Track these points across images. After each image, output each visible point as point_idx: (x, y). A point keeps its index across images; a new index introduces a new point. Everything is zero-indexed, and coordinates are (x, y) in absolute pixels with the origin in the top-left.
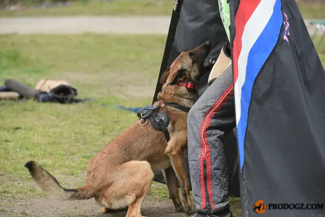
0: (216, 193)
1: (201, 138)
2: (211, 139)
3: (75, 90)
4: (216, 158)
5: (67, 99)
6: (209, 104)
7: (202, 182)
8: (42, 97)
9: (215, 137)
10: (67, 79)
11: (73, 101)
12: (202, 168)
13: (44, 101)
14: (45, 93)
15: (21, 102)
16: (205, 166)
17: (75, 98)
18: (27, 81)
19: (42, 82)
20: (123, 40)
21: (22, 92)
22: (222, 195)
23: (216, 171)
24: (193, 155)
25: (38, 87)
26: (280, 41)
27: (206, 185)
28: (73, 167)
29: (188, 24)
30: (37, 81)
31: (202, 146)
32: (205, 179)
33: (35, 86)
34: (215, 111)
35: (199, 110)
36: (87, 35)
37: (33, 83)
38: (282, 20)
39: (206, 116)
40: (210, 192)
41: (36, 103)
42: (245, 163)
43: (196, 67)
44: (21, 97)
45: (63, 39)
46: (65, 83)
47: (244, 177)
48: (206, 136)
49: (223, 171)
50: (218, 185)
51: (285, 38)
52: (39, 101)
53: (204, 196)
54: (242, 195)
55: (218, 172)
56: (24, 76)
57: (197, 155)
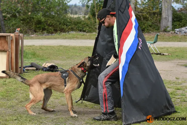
0: (110, 106)
1: (103, 85)
2: (107, 85)
3: (57, 67)
4: (109, 93)
5: (54, 70)
6: (107, 73)
7: (104, 102)
8: (45, 69)
9: (108, 85)
10: (54, 63)
11: (56, 71)
12: (104, 97)
13: (45, 71)
14: (46, 68)
15: (37, 71)
16: (105, 96)
17: (57, 70)
18: (39, 63)
19: (45, 64)
20: (74, 48)
21: (37, 67)
22: (112, 107)
23: (109, 98)
24: (100, 91)
25: (43, 66)
26: (138, 49)
27: (105, 103)
28: (57, 96)
29: (101, 43)
30: (43, 63)
31: (104, 88)
32: (105, 101)
33: (42, 65)
34: (109, 76)
35: (103, 75)
36: (61, 46)
37: (41, 64)
38: (138, 41)
39: (106, 77)
40: (107, 105)
41: (42, 72)
42: (123, 95)
43: (89, 62)
44: (37, 69)
45: (52, 48)
46: (54, 64)
47: (123, 100)
48: (105, 84)
49: (112, 97)
50: (110, 103)
51: (139, 48)
52: (43, 71)
53: (105, 107)
54: (122, 107)
55: (110, 98)
56: (38, 61)
57: (102, 92)
